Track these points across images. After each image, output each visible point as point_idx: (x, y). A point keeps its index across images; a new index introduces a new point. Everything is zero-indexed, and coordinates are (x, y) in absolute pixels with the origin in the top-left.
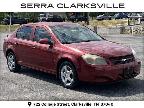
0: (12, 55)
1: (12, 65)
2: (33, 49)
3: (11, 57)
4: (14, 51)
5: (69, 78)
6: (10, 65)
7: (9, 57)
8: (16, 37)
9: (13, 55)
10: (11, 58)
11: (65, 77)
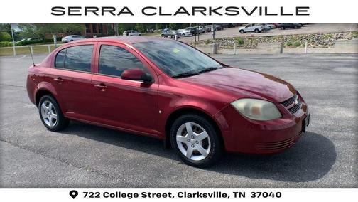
0: (50, 100)
1: (50, 119)
2: (101, 89)
3: (47, 105)
4: (54, 92)
5: (199, 147)
6: (47, 119)
7: (44, 105)
8: (55, 66)
9: (53, 100)
10: (48, 107)
11: (189, 145)
